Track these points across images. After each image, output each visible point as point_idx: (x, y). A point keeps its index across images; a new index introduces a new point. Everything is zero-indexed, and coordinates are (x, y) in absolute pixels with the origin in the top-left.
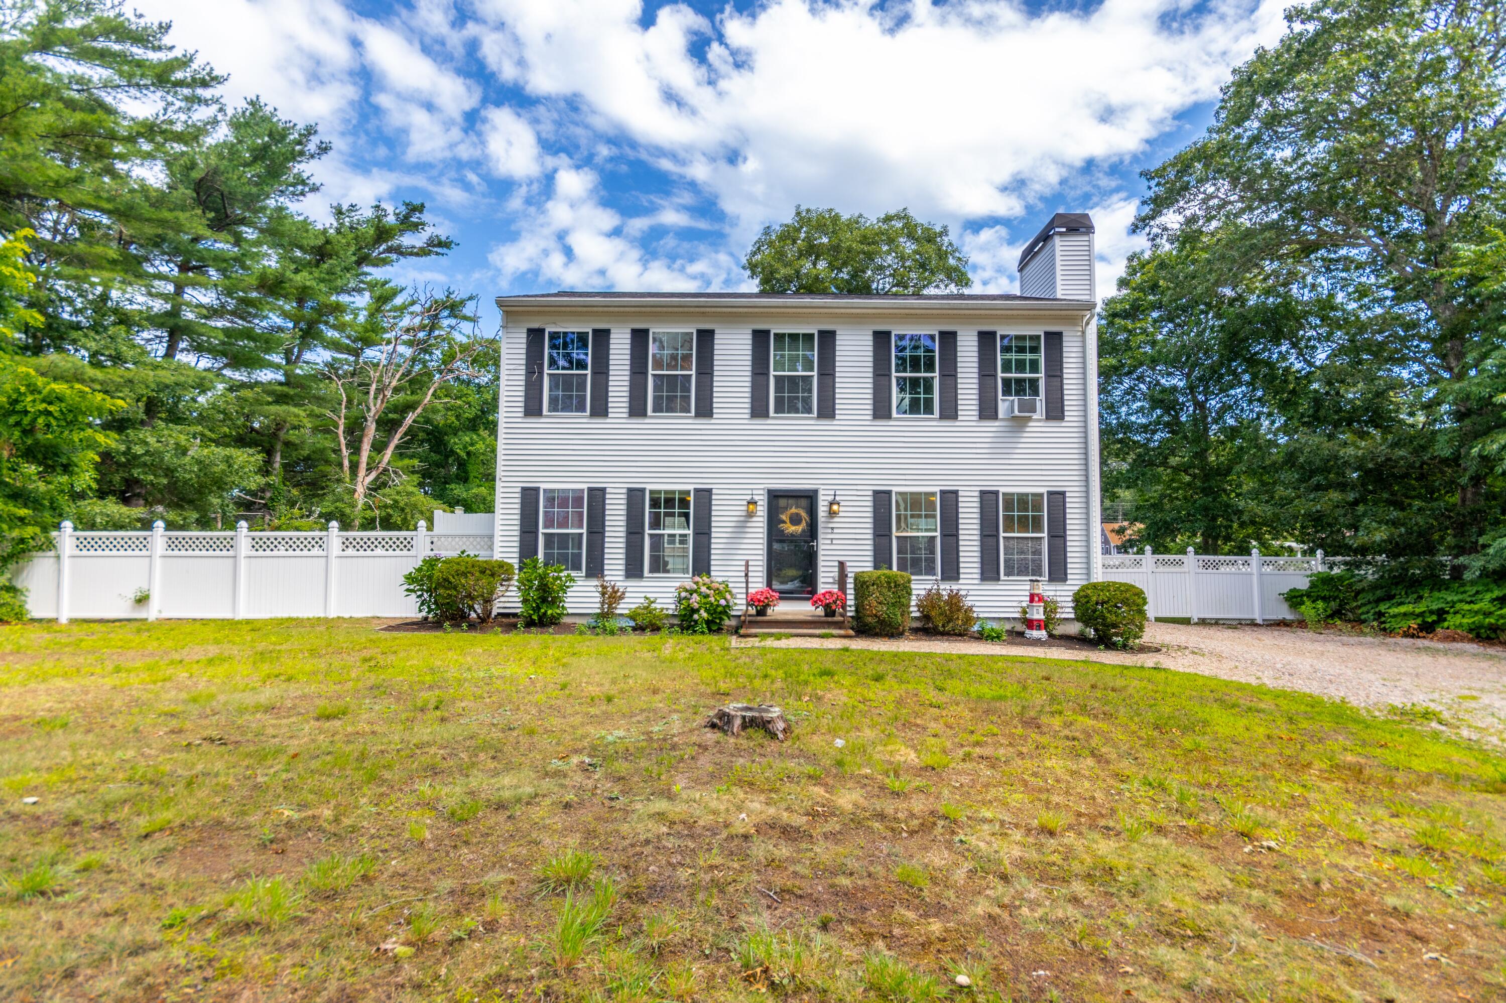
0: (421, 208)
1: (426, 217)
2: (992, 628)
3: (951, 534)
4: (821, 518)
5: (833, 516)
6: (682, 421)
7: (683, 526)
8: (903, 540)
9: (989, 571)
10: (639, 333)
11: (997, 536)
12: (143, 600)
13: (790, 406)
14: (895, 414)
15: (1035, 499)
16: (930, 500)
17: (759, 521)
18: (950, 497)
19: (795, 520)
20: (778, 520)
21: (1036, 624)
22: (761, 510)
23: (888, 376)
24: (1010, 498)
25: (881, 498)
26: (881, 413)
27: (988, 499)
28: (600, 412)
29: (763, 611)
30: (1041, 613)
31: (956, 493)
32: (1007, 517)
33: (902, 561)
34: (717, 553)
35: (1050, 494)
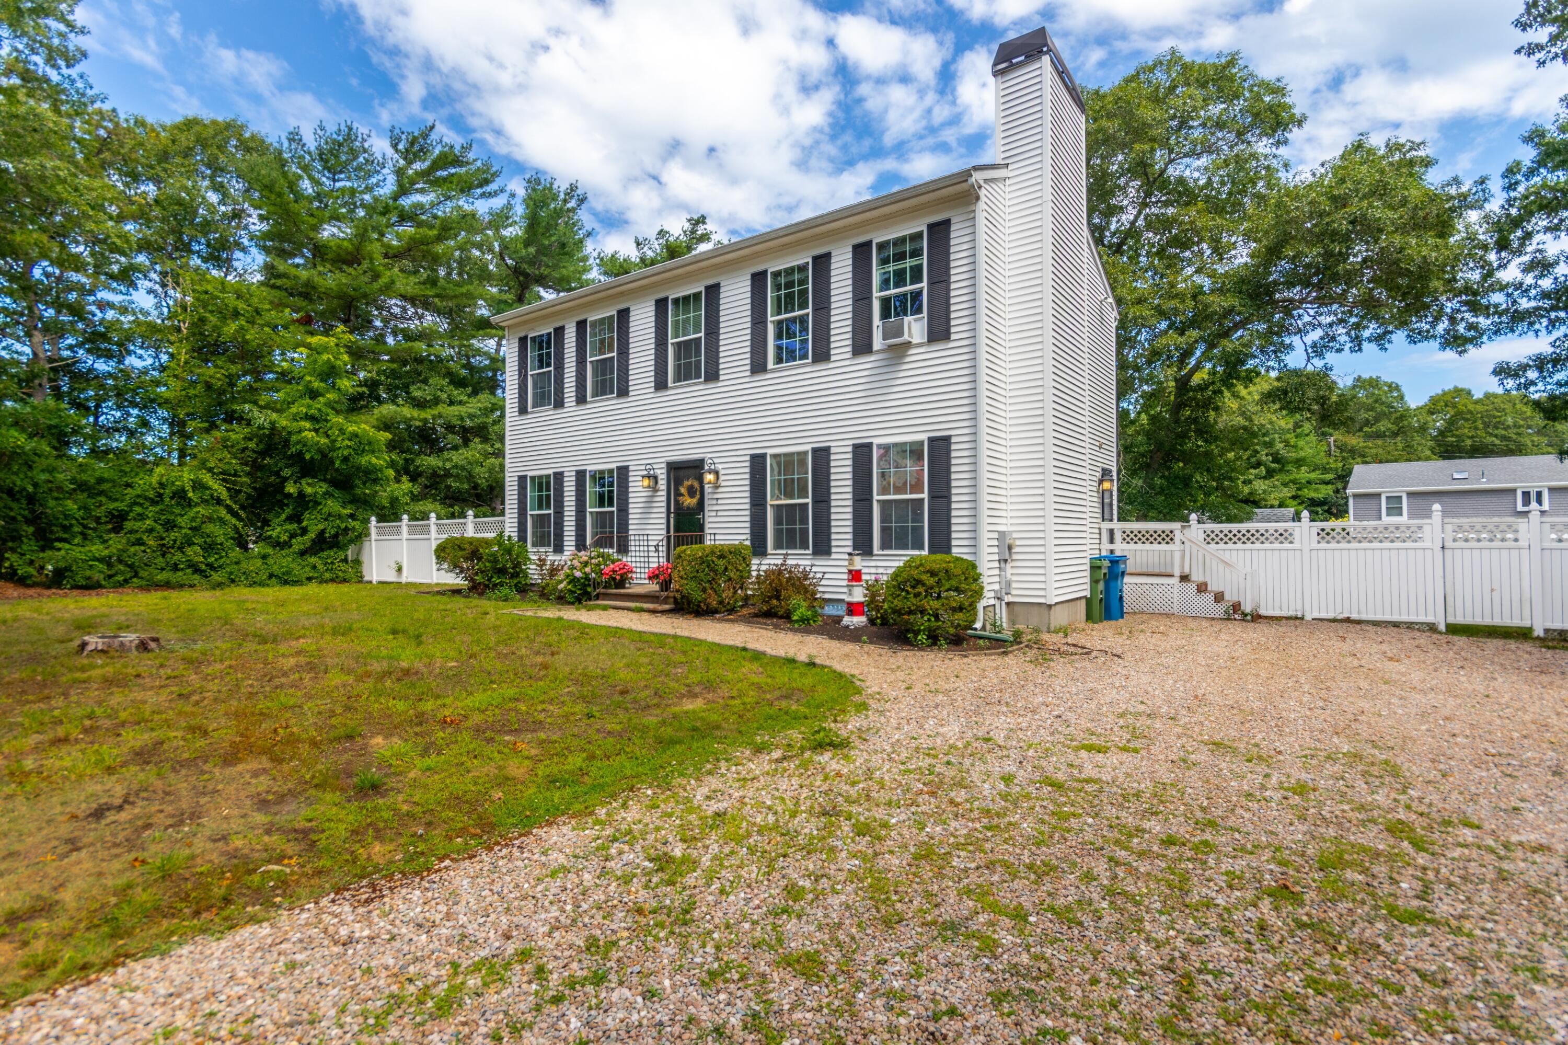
0: (702, 220)
1: (710, 226)
2: (801, 610)
3: (823, 499)
4: (708, 489)
5: (716, 486)
6: (610, 403)
7: (611, 504)
8: (778, 508)
9: (863, 545)
10: (581, 325)
11: (870, 500)
12: (400, 570)
13: (686, 373)
14: (770, 365)
15: (915, 451)
16: (803, 463)
17: (662, 495)
18: (822, 455)
19: (691, 492)
20: (678, 494)
21: (853, 609)
22: (662, 484)
23: (764, 322)
24: (886, 448)
25: (757, 463)
26: (758, 366)
27: (862, 452)
28: (559, 404)
29: (621, 584)
30: (859, 595)
31: (827, 450)
32: (883, 475)
33: (778, 533)
34: (633, 529)
35: (932, 440)
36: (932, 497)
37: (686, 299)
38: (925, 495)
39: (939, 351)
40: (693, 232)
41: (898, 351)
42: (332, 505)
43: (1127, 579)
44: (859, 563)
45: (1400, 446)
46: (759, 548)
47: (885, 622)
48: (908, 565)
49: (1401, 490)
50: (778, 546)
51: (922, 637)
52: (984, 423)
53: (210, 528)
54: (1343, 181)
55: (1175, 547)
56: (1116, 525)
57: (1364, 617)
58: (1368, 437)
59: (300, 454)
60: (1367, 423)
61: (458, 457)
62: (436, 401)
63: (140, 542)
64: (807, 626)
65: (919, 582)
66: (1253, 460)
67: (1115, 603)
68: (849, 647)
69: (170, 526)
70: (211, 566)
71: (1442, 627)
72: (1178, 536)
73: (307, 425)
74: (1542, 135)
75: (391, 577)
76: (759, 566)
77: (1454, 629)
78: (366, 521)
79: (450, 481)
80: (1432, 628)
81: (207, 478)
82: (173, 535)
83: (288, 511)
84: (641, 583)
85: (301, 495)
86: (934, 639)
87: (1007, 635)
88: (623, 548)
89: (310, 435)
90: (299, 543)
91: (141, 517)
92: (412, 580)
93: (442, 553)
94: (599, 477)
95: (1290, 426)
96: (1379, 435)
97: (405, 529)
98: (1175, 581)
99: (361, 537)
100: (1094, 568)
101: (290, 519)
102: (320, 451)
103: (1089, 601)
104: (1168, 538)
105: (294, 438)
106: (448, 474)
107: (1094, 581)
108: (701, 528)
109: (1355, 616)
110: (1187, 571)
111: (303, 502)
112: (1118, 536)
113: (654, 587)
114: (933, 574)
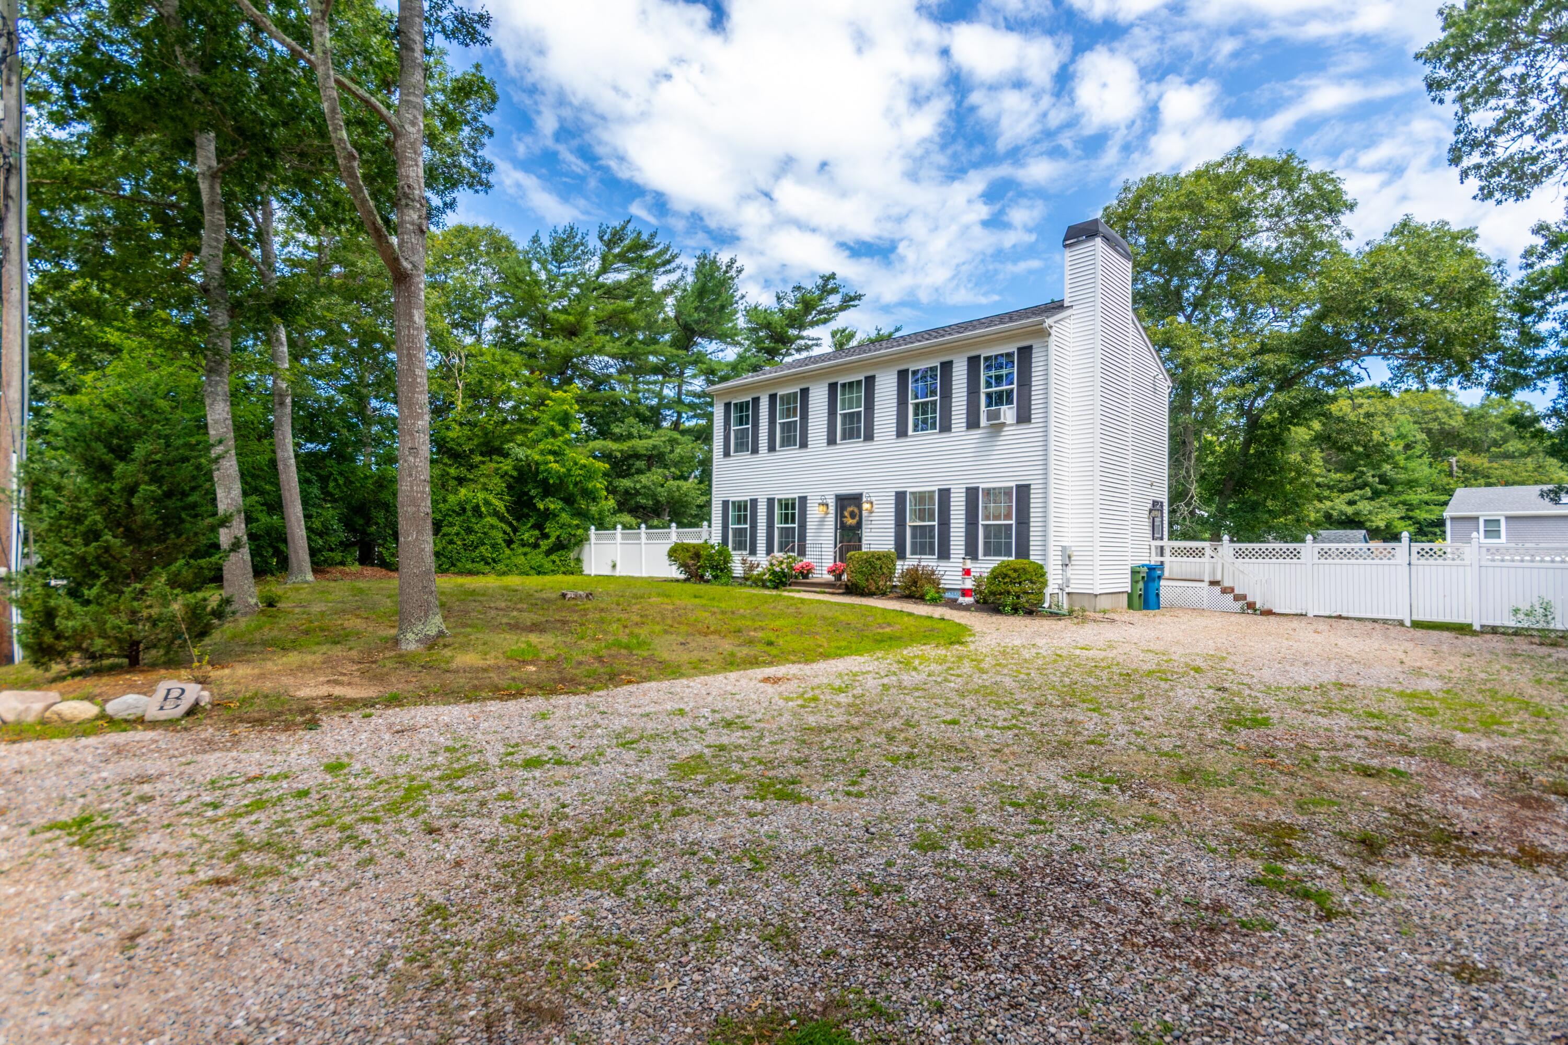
2: (932, 593)
3: (945, 523)
4: (865, 513)
5: (871, 512)
6: (793, 452)
7: (793, 521)
8: (914, 528)
9: (971, 552)
10: (773, 398)
11: (977, 524)
12: (614, 566)
13: (850, 434)
14: (910, 432)
15: (1007, 492)
16: (931, 497)
17: (831, 518)
18: (945, 494)
19: (852, 515)
20: (842, 516)
21: (965, 592)
22: (832, 509)
23: (906, 403)
24: (988, 492)
25: (900, 497)
26: (902, 432)
27: (972, 494)
28: (755, 451)
29: (805, 576)
30: (969, 584)
31: (948, 490)
32: (985, 508)
33: (914, 544)
34: (809, 539)
35: (1018, 486)
36: (1018, 523)
37: (851, 384)
38: (1013, 522)
39: (1024, 429)
40: (825, 285)
41: (997, 428)
42: (565, 517)
43: (1162, 583)
44: (969, 564)
45: (1531, 467)
46: (901, 555)
47: (985, 602)
48: (1000, 566)
49: (1500, 515)
50: (913, 553)
51: (1008, 609)
52: (1052, 476)
53: (494, 533)
54: (1373, 265)
55: (1206, 559)
56: (1165, 542)
57: (1351, 615)
58: (1494, 458)
59: (545, 480)
60: (1495, 443)
61: (644, 479)
62: (630, 436)
63: (451, 542)
64: (934, 602)
65: (1006, 576)
66: (1359, 481)
67: (1152, 598)
68: (963, 613)
69: (469, 531)
70: (494, 561)
71: (1408, 623)
72: (1208, 552)
73: (551, 458)
74: (1548, 228)
75: (607, 571)
76: (900, 566)
77: (1417, 625)
78: (587, 529)
79: (639, 499)
80: (1401, 623)
81: (491, 498)
82: (472, 537)
83: (532, 521)
84: (823, 574)
85: (547, 509)
86: (1015, 610)
87: (1065, 610)
88: (802, 552)
89: (554, 466)
90: (545, 544)
91: (451, 525)
92: (624, 574)
93: (673, 554)
94: (787, 505)
95: (1400, 448)
96: (1507, 456)
97: (643, 536)
98: (1205, 585)
99: (581, 541)
100: (1134, 572)
101: (534, 527)
102: (559, 478)
103: (1130, 596)
104: (1200, 553)
105: (542, 468)
106: (637, 492)
107: (1134, 582)
108: (860, 540)
109: (1344, 614)
110: (1219, 578)
111: (547, 515)
112: (1167, 552)
113: (830, 578)
114: (1015, 570)
